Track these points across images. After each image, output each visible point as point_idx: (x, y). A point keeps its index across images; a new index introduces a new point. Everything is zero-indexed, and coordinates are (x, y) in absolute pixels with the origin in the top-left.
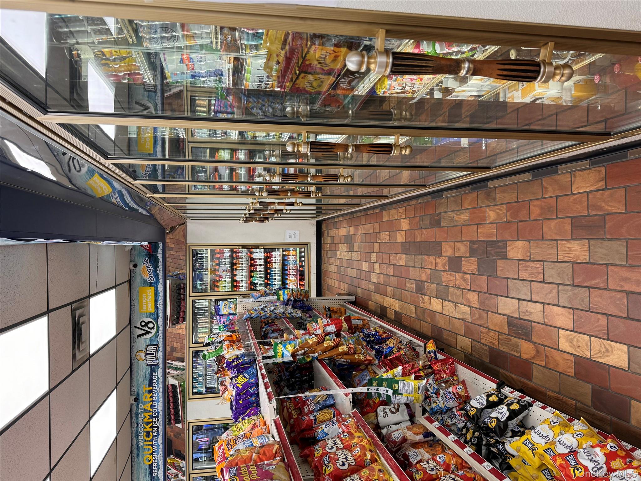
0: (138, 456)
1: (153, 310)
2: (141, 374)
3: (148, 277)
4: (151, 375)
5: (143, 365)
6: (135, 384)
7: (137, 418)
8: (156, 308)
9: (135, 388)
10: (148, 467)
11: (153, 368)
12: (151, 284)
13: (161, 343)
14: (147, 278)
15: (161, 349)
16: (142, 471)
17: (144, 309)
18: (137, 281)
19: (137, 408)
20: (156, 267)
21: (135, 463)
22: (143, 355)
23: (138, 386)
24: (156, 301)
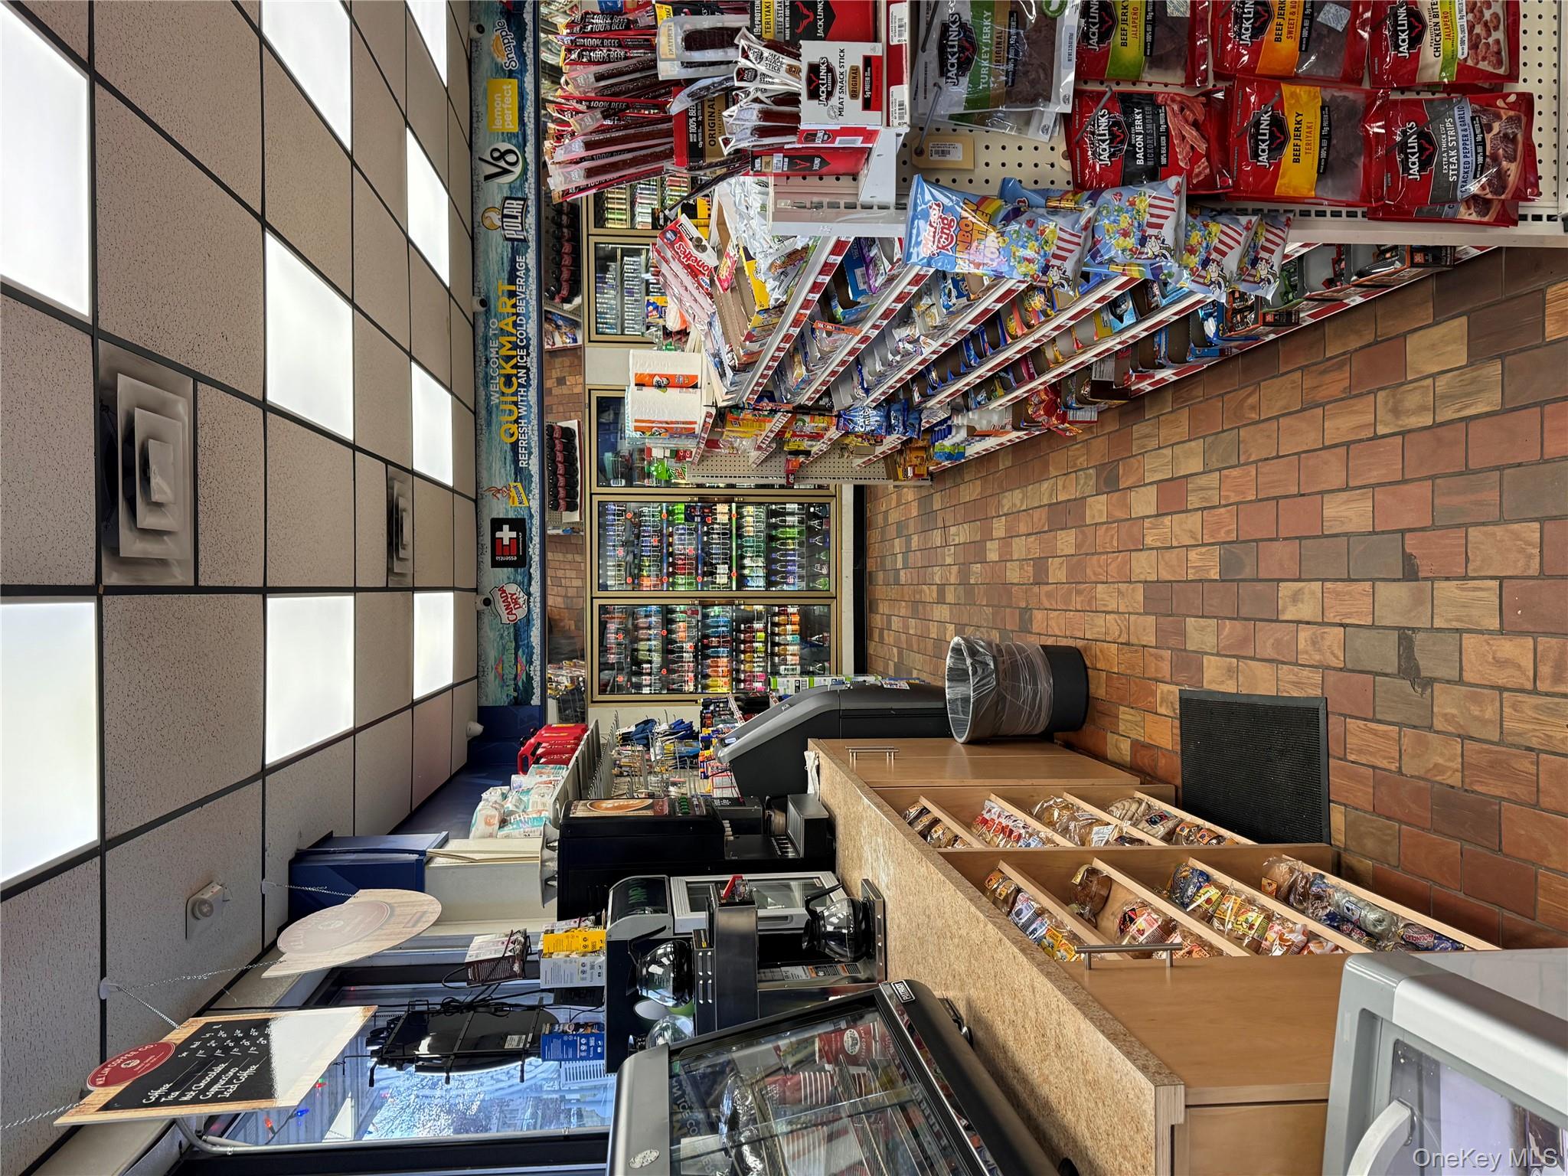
0: (489, 424)
1: (514, 128)
2: (494, 256)
3: (507, 59)
4: (513, 261)
5: (496, 237)
6: (481, 277)
7: (486, 347)
8: (522, 123)
9: (481, 284)
10: (508, 448)
11: (517, 246)
12: (511, 74)
13: (532, 197)
14: (502, 60)
15: (532, 210)
16: (497, 455)
17: (498, 126)
18: (485, 66)
19: (487, 326)
20: (521, 39)
21: (484, 438)
22: (496, 218)
23: (488, 283)
24: (522, 109)
